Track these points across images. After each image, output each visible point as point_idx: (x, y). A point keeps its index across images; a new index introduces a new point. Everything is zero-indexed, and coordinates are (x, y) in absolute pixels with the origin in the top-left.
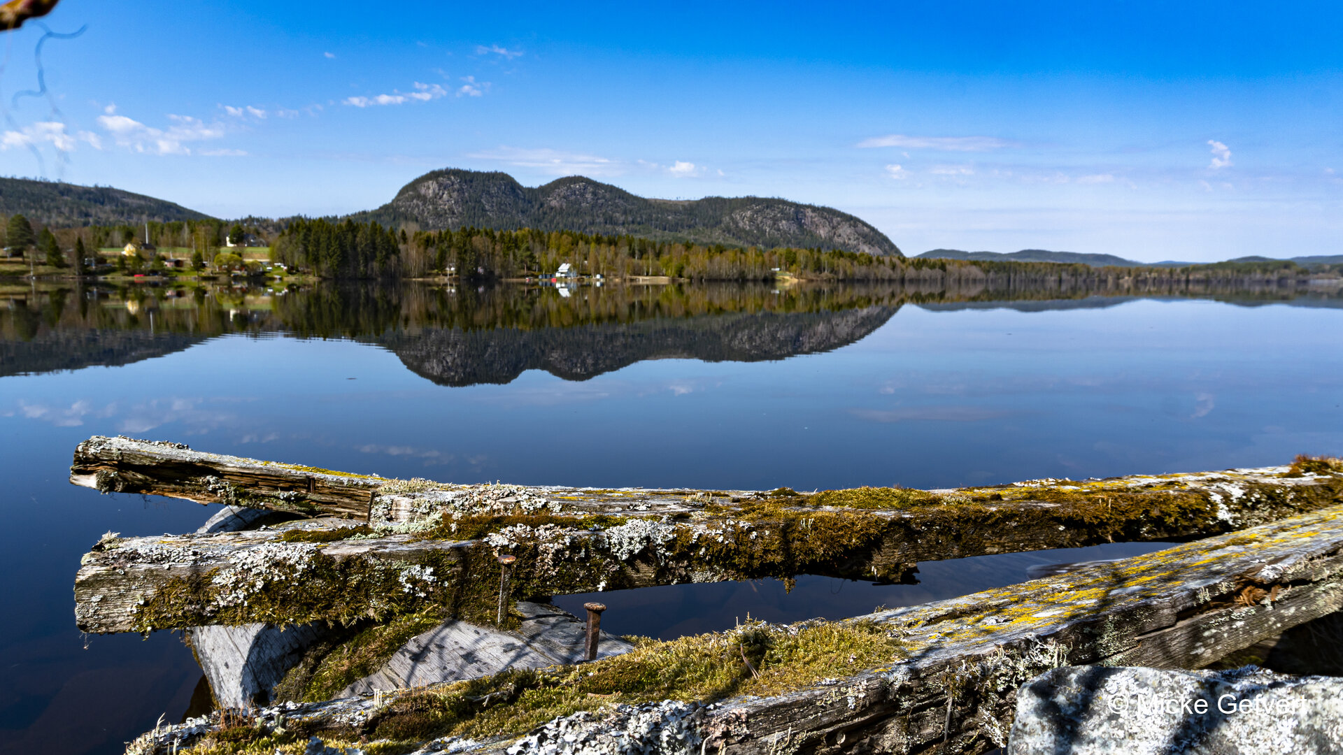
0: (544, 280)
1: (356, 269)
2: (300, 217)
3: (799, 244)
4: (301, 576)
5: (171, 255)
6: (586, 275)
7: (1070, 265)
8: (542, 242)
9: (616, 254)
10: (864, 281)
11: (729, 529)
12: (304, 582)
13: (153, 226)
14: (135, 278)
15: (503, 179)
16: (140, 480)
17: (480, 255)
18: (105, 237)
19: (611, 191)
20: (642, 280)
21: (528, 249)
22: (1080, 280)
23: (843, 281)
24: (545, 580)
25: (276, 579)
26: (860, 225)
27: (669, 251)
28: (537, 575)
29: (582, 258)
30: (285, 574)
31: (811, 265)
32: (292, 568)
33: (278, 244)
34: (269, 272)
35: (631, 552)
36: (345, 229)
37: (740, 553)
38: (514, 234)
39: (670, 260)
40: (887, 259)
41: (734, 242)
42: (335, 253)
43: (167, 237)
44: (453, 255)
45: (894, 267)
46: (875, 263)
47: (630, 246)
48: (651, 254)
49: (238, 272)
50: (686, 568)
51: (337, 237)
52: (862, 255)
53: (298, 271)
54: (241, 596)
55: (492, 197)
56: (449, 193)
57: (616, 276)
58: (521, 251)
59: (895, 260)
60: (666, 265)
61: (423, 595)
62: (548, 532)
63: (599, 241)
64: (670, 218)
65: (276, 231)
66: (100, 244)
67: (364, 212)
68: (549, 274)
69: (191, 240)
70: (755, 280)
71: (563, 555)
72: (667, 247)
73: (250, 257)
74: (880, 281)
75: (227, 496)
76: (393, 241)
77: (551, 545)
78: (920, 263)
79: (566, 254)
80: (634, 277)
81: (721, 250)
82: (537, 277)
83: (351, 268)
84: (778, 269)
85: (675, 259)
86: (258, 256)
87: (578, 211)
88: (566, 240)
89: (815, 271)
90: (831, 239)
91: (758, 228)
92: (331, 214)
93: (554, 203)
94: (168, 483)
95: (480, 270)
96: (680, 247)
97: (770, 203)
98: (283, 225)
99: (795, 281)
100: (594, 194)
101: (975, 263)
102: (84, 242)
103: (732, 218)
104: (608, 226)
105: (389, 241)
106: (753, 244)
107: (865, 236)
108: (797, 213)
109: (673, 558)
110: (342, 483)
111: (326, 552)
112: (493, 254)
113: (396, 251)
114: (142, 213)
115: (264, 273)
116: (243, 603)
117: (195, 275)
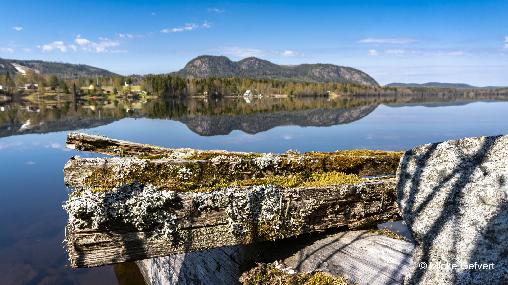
0: (240, 97)
1: (171, 93)
2: (151, 74)
3: (338, 81)
4: (143, 169)
5: (106, 89)
6: (256, 94)
7: (448, 88)
8: (239, 82)
9: (267, 86)
10: (364, 95)
11: (302, 159)
12: (144, 172)
13: (99, 79)
14: (94, 97)
15: (225, 59)
16: (90, 147)
17: (216, 87)
18: (83, 83)
19: (265, 63)
20: (277, 96)
21: (234, 85)
22: (452, 94)
23: (355, 96)
24: (232, 175)
25: (134, 170)
26: (362, 74)
27: (288, 85)
28: (229, 173)
29: (255, 88)
30: (137, 168)
31: (343, 90)
32: (140, 167)
33: (143, 84)
34: (140, 95)
35: (264, 166)
36: (167, 78)
37: (306, 168)
38: (229, 79)
39: (288, 88)
40: (373, 87)
41: (312, 81)
42: (163, 87)
43: (104, 82)
44: (206, 87)
45: (376, 90)
46: (368, 89)
47: (273, 83)
48: (280, 86)
49: (129, 95)
50: (285, 173)
51: (164, 82)
52: (363, 85)
53: (150, 94)
54: (122, 176)
55: (221, 66)
56: (205, 65)
57: (267, 95)
58: (231, 86)
59: (376, 87)
60: (286, 90)
61: (187, 178)
62: (233, 158)
63: (261, 81)
64: (288, 72)
65: (143, 79)
66: (81, 85)
67: (174, 72)
68: (242, 94)
69: (113, 83)
70: (321, 96)
71: (239, 166)
72: (287, 83)
73: (133, 89)
74: (370, 95)
75: (120, 153)
76: (184, 83)
77: (234, 162)
78: (386, 88)
79: (248, 87)
80: (274, 95)
81: (307, 84)
82: (237, 95)
83: (170, 93)
84: (329, 91)
85: (290, 88)
86: (136, 89)
87: (253, 70)
88: (248, 81)
89: (344, 92)
90: (351, 79)
91: (322, 75)
92: (162, 73)
93: (244, 67)
94: (100, 148)
95: (217, 93)
96: (291, 83)
97: (326, 66)
98: (145, 77)
99: (336, 96)
100: (259, 64)
101: (409, 88)
102: (76, 84)
103: (312, 72)
104: (264, 76)
105: (183, 83)
106: (320, 82)
107: (364, 78)
108: (337, 69)
109: (280, 169)
110: (161, 150)
111: (152, 162)
112: (221, 87)
113: (185, 86)
114: (96, 74)
115: (138, 95)
116: (122, 178)
117: (114, 96)
